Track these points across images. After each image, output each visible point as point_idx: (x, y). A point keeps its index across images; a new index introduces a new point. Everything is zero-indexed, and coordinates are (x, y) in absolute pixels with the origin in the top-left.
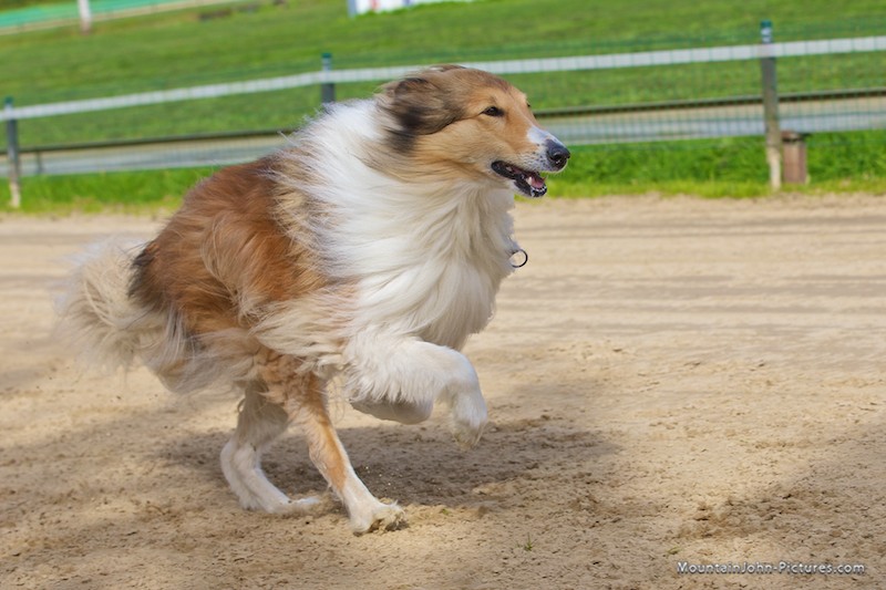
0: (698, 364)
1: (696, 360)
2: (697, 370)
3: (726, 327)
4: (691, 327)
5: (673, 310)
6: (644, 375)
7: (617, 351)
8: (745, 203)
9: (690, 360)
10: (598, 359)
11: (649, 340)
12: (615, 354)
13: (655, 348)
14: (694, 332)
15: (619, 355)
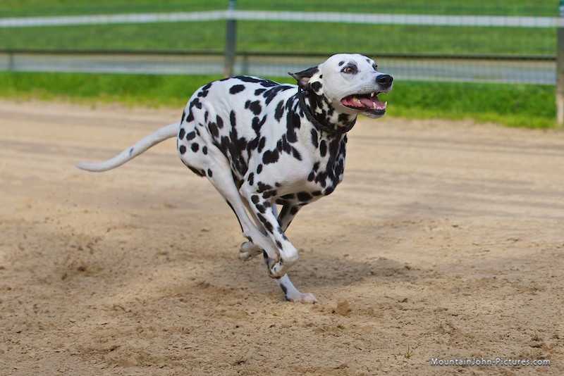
0: (517, 240)
1: (516, 237)
2: (517, 244)
3: (534, 217)
4: (507, 215)
5: (493, 202)
6: (477, 245)
7: (455, 226)
8: (537, 132)
9: (510, 237)
10: (441, 231)
11: (478, 221)
12: (453, 228)
13: (483, 227)
14: (511, 218)
15: (456, 230)
